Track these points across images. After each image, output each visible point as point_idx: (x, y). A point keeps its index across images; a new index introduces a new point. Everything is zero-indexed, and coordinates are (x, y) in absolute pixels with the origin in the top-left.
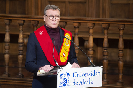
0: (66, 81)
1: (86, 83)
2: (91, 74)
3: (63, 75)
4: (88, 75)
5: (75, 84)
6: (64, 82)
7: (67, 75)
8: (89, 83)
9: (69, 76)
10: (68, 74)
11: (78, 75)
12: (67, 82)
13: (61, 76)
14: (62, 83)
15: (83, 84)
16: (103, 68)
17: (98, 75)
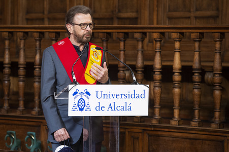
0: (83, 104)
1: (119, 108)
2: (128, 96)
3: (78, 94)
4: (123, 96)
5: (100, 109)
6: (80, 104)
7: (86, 94)
8: (125, 109)
9: (88, 96)
10: (88, 93)
11: (106, 96)
12: (86, 105)
13: (75, 96)
14: (77, 105)
15: (113, 109)
16: (150, 88)
17: (140, 97)
